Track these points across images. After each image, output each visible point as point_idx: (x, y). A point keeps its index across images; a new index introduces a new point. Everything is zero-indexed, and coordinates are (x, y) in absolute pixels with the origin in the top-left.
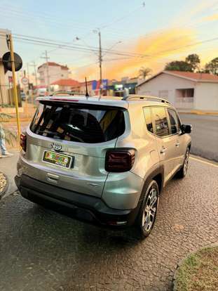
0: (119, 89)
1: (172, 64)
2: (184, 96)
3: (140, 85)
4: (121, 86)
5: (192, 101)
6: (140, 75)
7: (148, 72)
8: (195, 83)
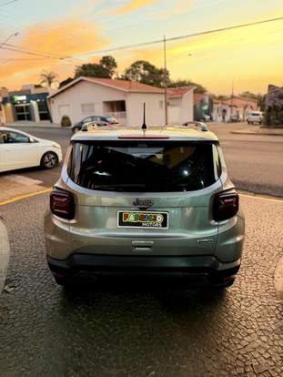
0: (21, 102)
1: (84, 67)
2: (113, 111)
3: (53, 97)
4: (24, 98)
5: (125, 116)
6: (43, 81)
7: (54, 77)
8: (126, 94)
